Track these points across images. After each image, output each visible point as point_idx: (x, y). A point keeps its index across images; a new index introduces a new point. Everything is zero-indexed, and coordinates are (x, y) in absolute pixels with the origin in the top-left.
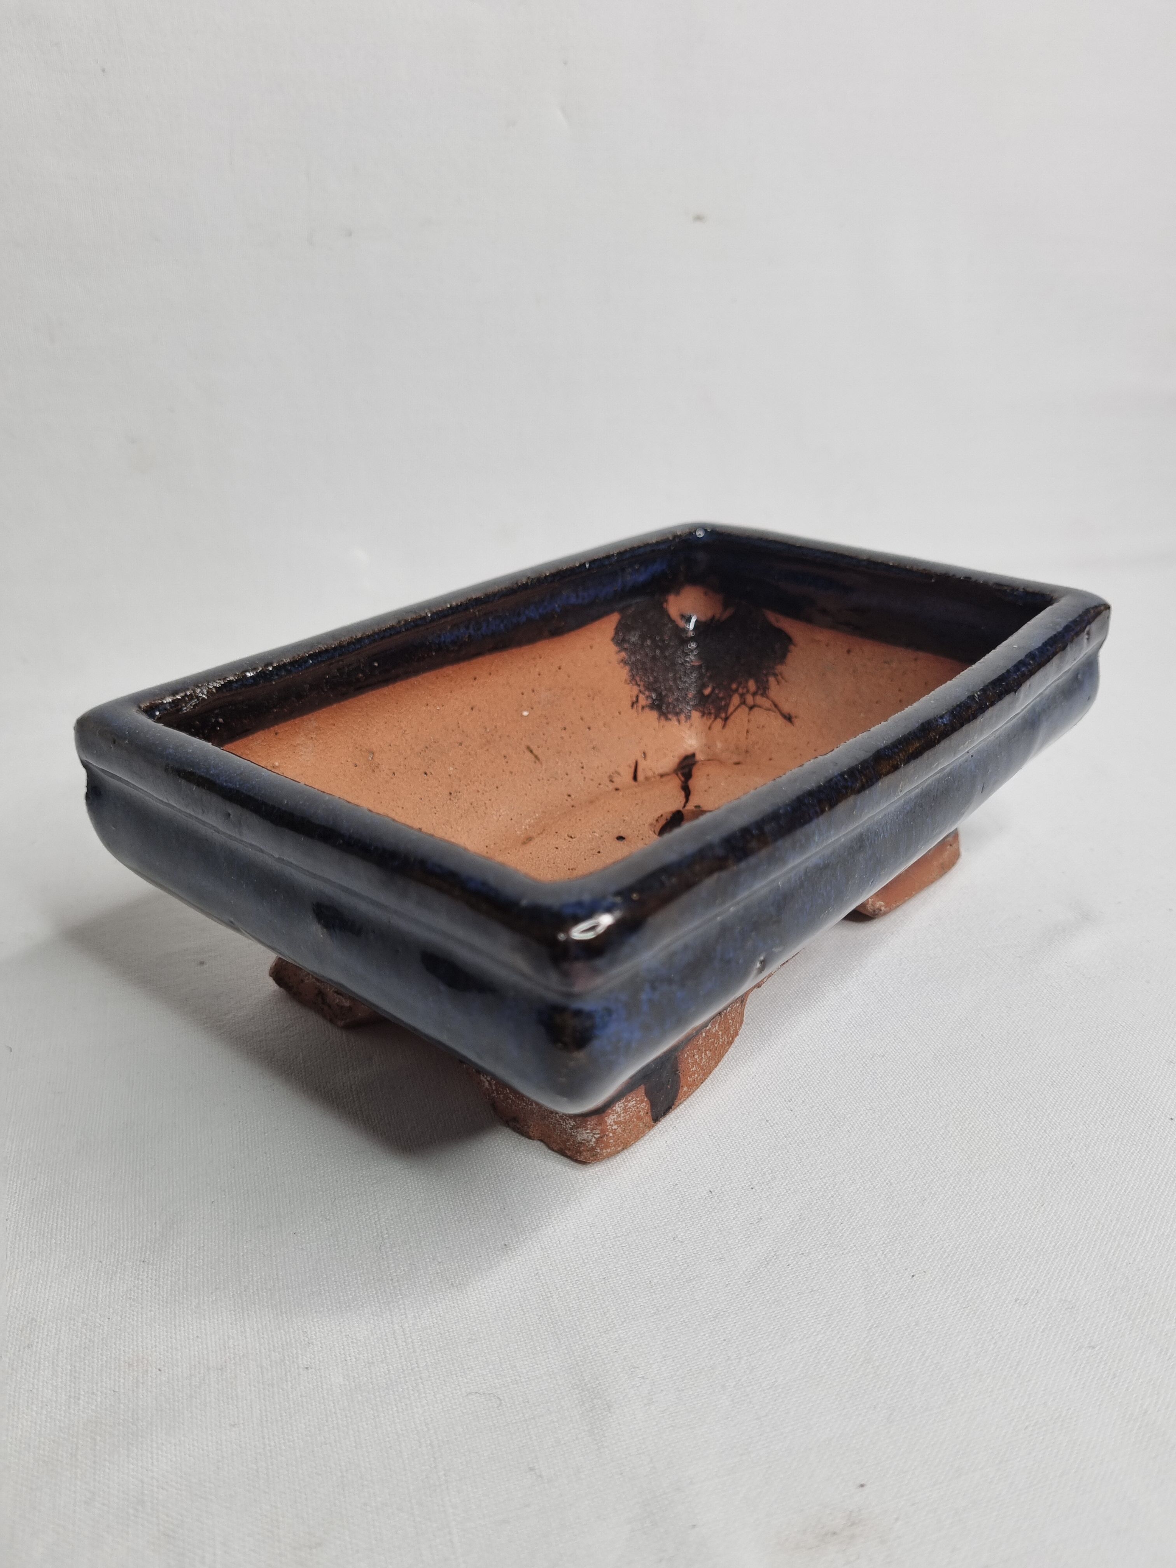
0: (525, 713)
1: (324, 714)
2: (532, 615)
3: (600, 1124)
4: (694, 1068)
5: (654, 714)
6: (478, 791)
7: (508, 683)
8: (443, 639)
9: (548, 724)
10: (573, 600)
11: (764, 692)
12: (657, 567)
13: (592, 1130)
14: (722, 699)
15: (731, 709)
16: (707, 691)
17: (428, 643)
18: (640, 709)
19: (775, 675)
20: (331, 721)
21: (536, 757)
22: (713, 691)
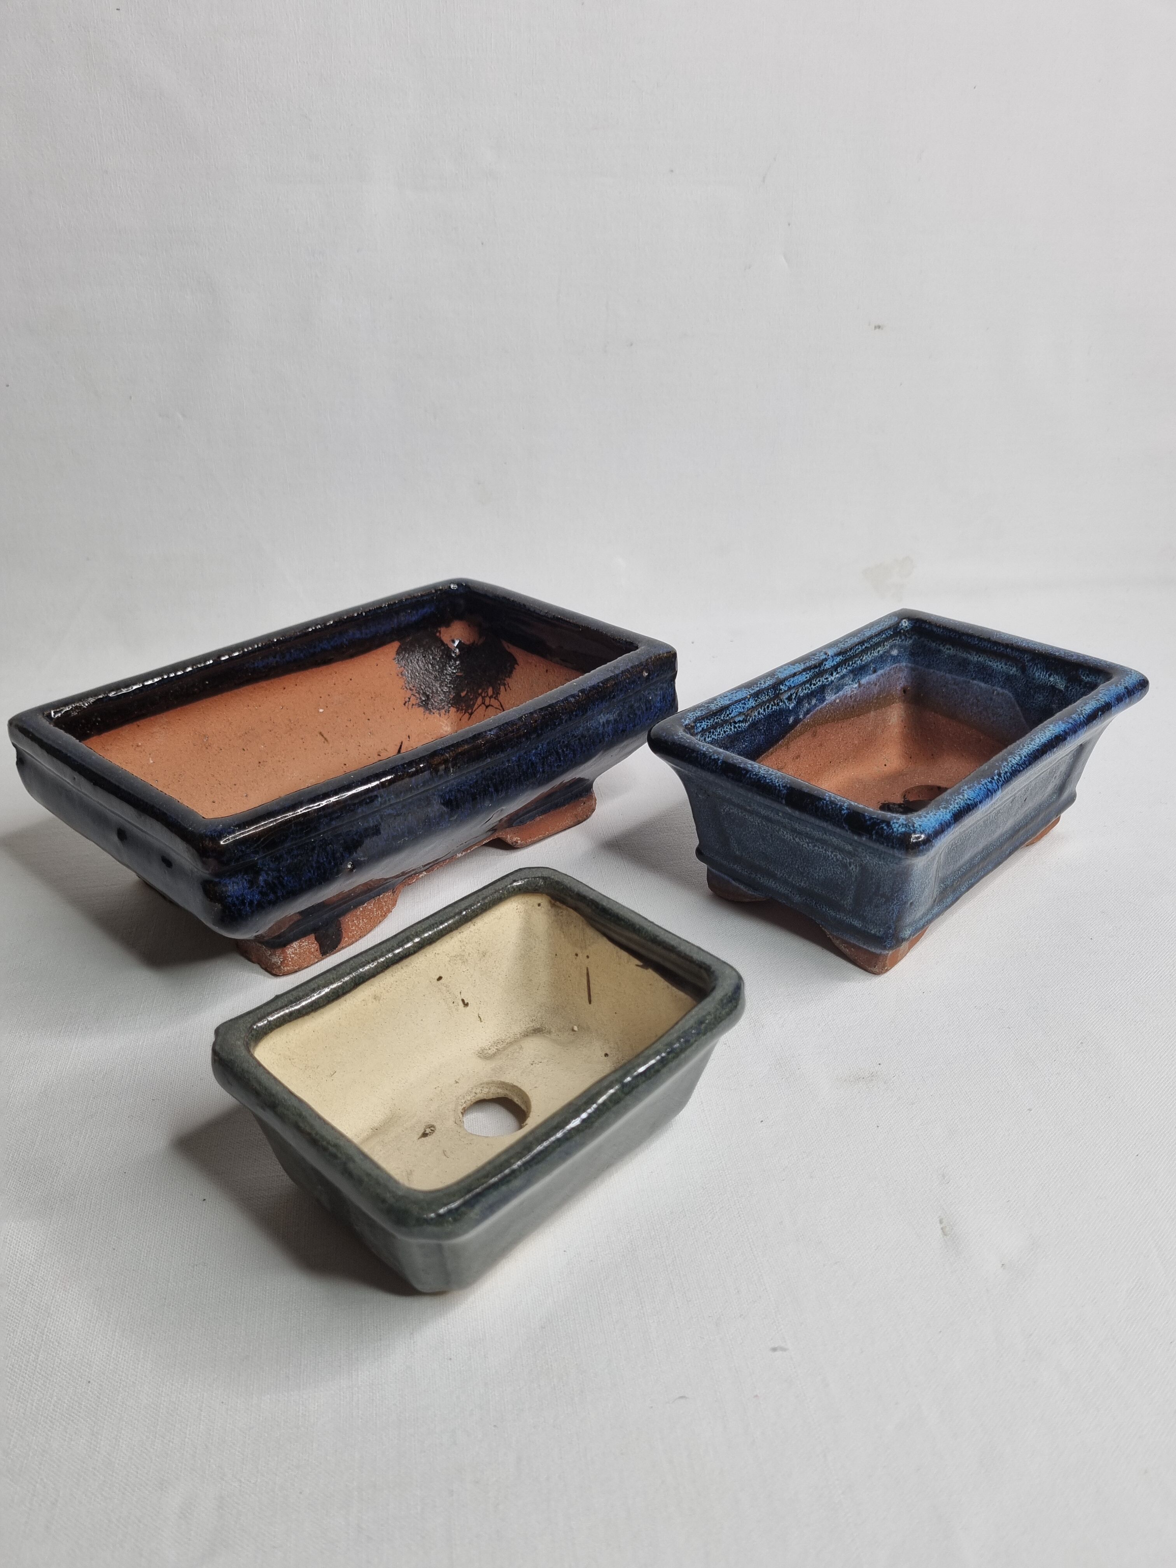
0: (321, 710)
1: (172, 714)
2: (326, 647)
3: (283, 953)
4: (354, 928)
5: (422, 709)
6: (280, 761)
7: (310, 691)
8: (256, 665)
9: (337, 717)
10: (358, 635)
11: (497, 696)
12: (427, 610)
13: (279, 957)
14: (471, 699)
15: (476, 706)
16: (463, 694)
17: (245, 668)
18: (410, 706)
19: (504, 685)
20: (177, 718)
21: (325, 739)
22: (467, 694)
